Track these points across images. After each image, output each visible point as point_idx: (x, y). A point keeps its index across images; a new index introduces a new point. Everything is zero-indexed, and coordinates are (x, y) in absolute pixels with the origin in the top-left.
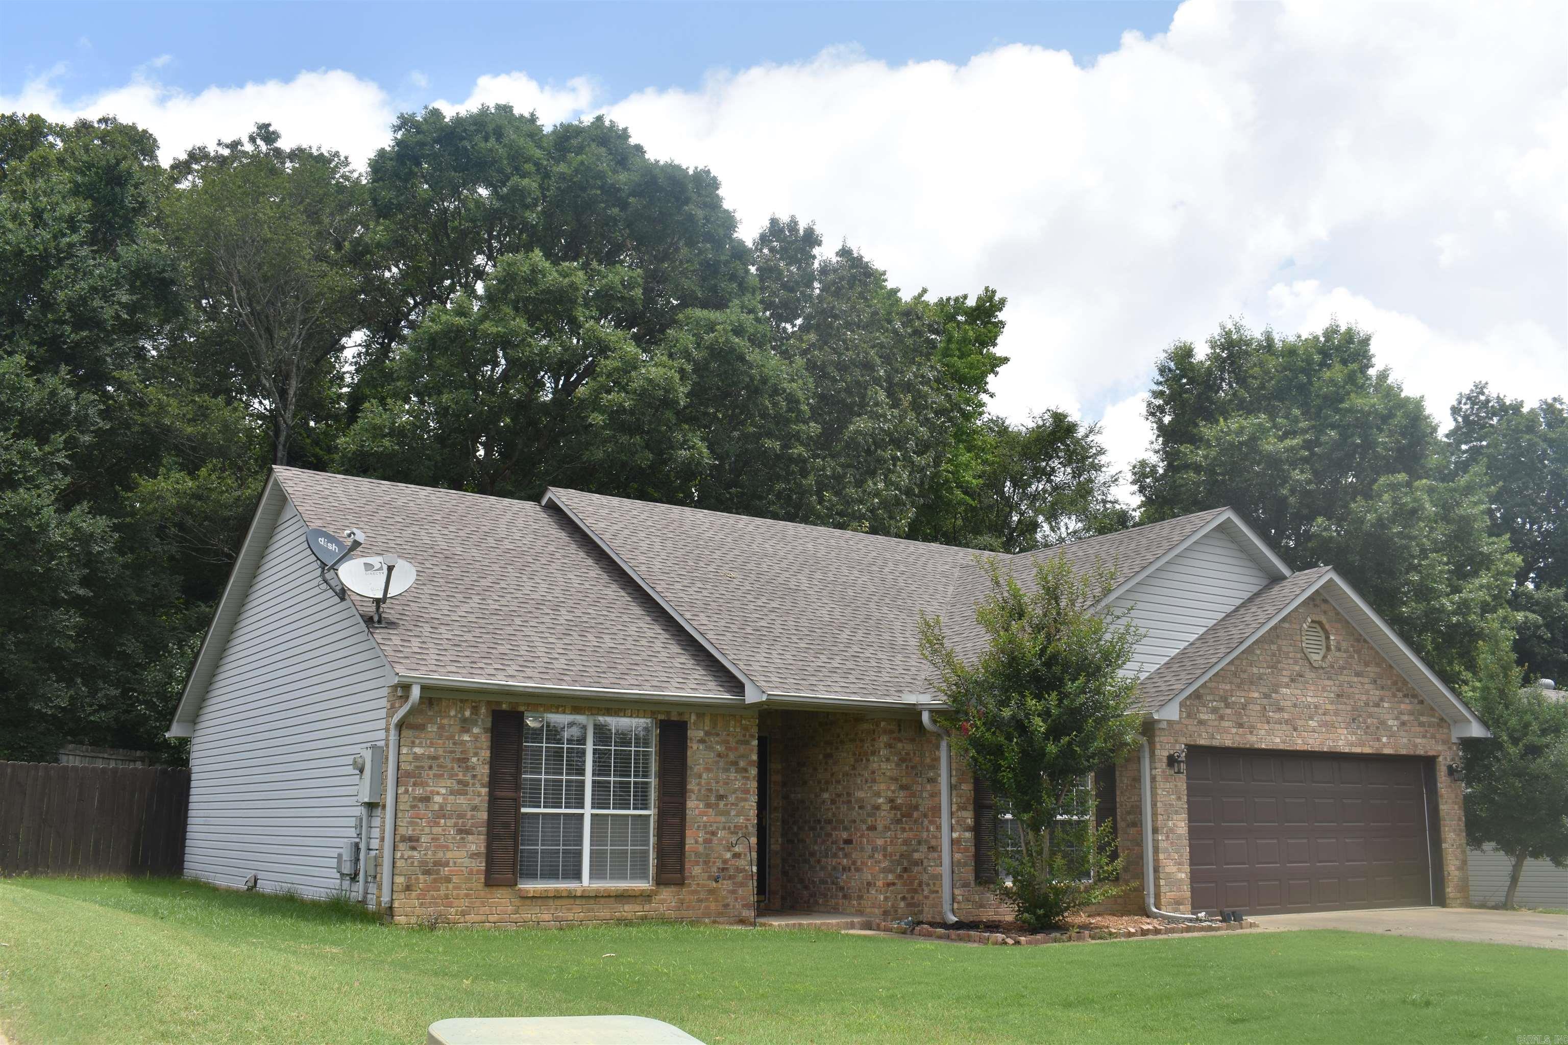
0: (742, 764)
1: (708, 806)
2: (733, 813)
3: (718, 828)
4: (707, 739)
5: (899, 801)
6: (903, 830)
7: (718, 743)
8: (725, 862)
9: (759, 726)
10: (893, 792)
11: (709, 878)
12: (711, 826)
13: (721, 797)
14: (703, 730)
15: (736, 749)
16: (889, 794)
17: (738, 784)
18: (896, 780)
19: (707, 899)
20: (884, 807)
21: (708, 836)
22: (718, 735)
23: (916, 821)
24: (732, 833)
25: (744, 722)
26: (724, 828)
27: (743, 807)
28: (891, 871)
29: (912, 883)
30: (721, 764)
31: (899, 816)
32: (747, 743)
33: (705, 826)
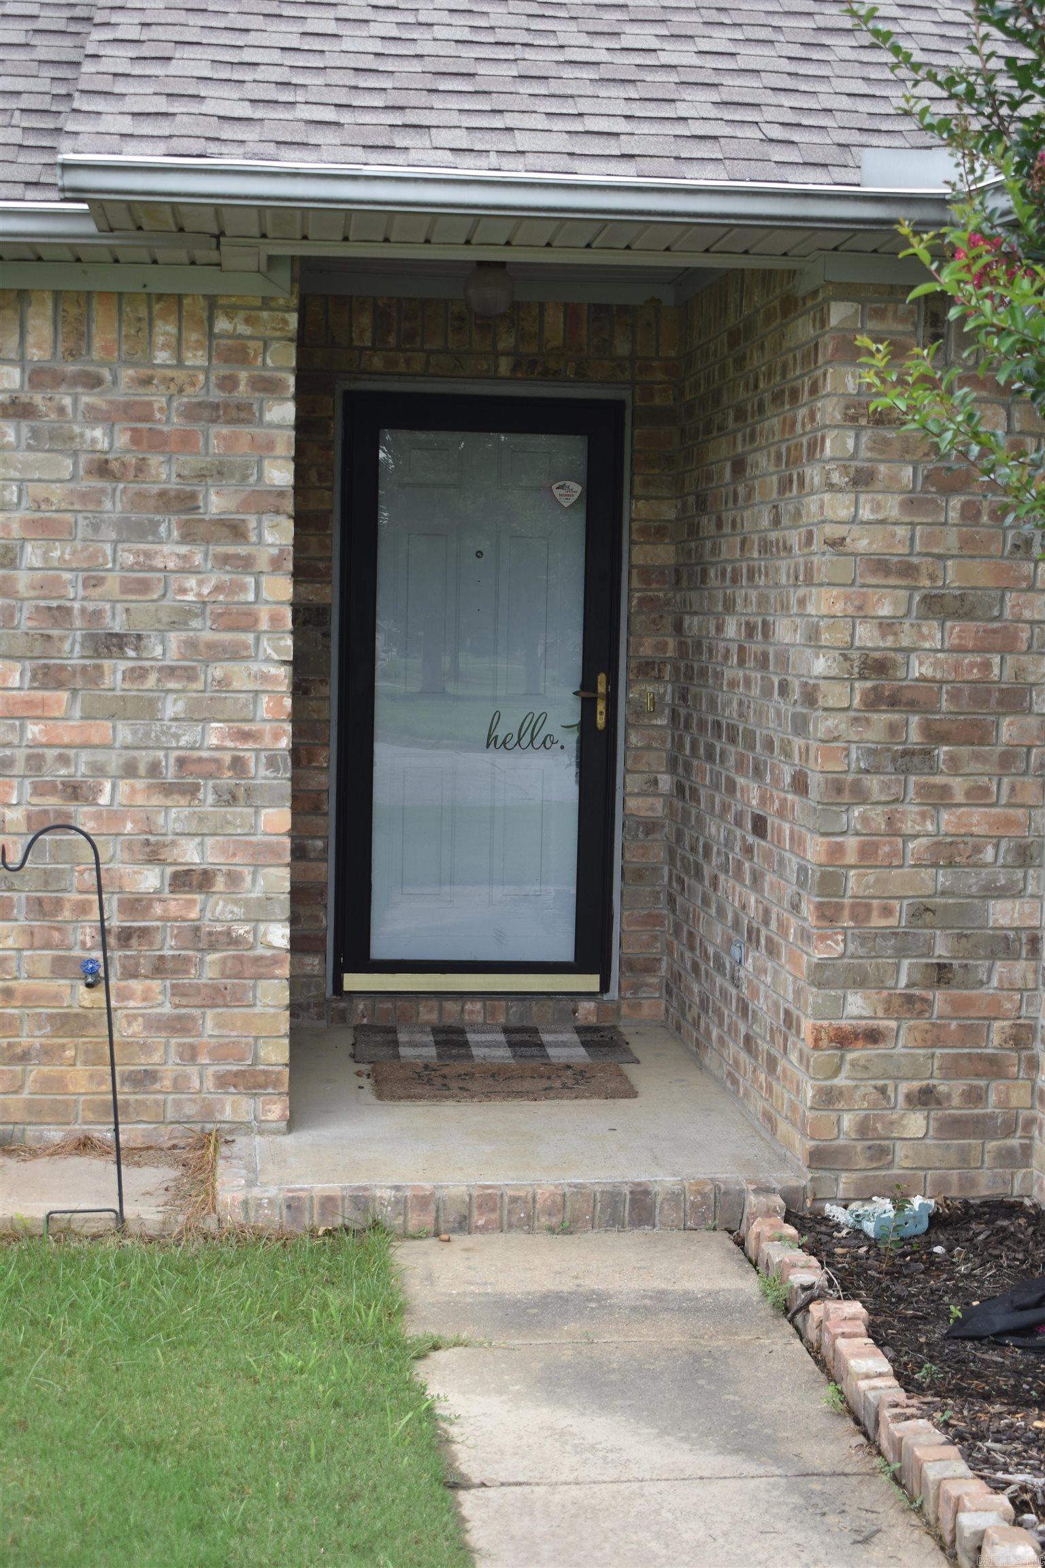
0: (216, 503)
1: (49, 677)
2: (172, 707)
3: (99, 770)
4: (38, 399)
5: (919, 668)
6: (938, 798)
7: (94, 416)
8: (136, 904)
9: (303, 341)
10: (887, 626)
11: (60, 968)
12: (63, 760)
13: (111, 644)
14: (22, 361)
15: (186, 441)
16: (866, 635)
17: (194, 589)
18: (908, 570)
19: (49, 1054)
20: (835, 695)
21: (52, 802)
22: (94, 382)
23: (1007, 760)
24: (168, 790)
25: (222, 325)
26: (130, 770)
27: (223, 684)
28: (860, 981)
29: (972, 1033)
30: (114, 507)
31: (914, 736)
32: (242, 414)
33: (35, 762)
